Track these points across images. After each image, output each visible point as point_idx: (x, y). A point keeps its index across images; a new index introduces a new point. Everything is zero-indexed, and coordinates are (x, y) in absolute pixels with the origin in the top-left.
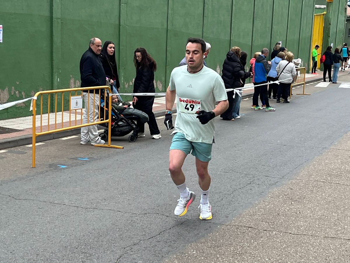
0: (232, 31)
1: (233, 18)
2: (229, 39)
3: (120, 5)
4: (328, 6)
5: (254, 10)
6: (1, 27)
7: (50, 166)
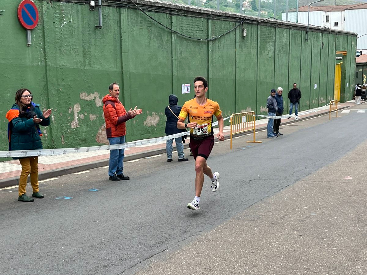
0: (289, 79)
1: (289, 71)
2: (288, 84)
3: (236, 68)
4: (343, 58)
5: (301, 65)
6: (189, 85)
7: (238, 148)
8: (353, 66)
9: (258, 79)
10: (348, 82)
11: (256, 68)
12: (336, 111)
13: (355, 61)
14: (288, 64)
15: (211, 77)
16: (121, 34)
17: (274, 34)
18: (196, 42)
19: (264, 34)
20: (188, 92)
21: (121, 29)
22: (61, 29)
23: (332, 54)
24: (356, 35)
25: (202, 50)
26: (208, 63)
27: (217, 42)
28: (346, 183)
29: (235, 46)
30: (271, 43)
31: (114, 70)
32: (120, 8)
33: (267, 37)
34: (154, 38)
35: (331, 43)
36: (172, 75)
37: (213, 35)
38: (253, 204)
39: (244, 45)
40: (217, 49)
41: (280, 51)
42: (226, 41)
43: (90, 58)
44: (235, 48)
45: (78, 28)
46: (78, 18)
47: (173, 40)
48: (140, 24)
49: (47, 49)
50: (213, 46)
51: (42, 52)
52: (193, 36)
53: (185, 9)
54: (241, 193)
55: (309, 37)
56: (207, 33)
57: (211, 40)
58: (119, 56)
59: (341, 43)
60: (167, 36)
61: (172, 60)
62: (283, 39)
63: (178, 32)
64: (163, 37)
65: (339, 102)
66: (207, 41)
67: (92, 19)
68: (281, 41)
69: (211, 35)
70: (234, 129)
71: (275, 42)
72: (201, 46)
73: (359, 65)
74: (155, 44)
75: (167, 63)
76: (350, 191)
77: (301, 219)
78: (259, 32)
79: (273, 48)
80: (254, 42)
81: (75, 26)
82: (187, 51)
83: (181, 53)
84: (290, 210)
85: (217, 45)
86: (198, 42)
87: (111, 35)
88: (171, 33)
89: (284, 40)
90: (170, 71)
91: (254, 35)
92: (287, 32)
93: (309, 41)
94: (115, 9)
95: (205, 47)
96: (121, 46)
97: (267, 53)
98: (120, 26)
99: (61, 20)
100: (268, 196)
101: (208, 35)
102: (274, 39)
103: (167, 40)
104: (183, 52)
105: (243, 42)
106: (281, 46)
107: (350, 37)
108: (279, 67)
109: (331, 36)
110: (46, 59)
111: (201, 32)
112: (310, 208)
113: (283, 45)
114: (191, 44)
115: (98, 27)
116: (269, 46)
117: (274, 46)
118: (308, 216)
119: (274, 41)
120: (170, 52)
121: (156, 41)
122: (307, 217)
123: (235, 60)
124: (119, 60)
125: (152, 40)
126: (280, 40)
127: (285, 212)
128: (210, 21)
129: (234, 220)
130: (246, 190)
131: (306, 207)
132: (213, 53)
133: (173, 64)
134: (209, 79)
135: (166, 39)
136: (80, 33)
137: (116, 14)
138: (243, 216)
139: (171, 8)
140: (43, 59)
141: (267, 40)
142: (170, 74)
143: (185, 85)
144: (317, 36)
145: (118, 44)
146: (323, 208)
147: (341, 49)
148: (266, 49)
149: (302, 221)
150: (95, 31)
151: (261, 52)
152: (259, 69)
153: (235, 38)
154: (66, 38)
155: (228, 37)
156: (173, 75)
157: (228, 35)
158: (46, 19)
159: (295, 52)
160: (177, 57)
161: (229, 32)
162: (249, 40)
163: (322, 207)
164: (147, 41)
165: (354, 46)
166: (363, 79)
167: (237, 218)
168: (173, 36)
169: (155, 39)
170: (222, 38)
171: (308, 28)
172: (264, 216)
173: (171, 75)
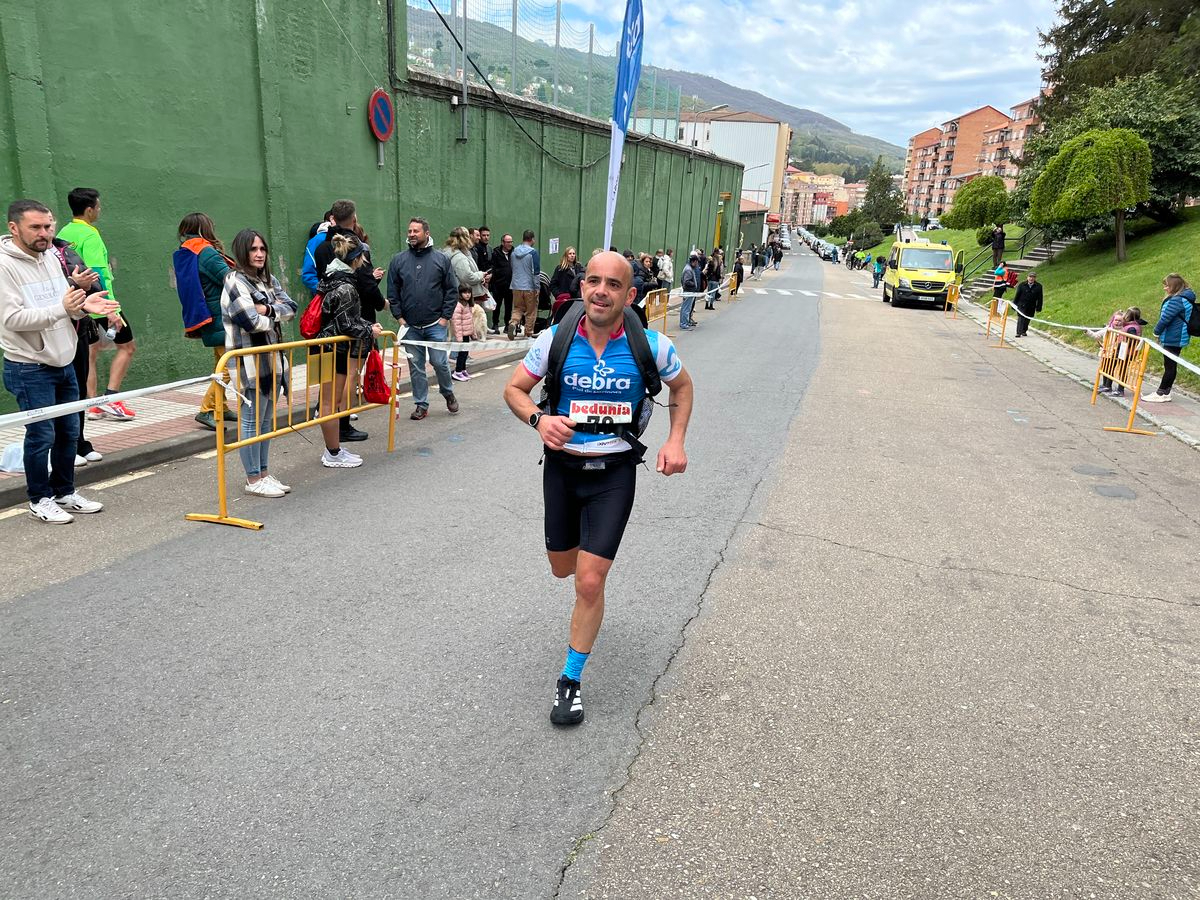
4: (725, 204)
6: (558, 240)
9: (633, 234)
10: (729, 243)
11: (632, 216)
13: (739, 208)
14: (666, 212)
15: (583, 229)
16: (485, 153)
17: (654, 162)
18: (568, 169)
19: (643, 160)
21: (485, 144)
22: (417, 141)
23: (715, 195)
24: (743, 167)
25: (575, 185)
26: (580, 204)
27: (591, 171)
30: (650, 176)
31: (475, 211)
32: (485, 110)
33: (647, 165)
34: (521, 162)
35: (715, 179)
37: (587, 160)
40: (591, 183)
41: (658, 189)
42: (601, 170)
43: (448, 191)
45: (436, 140)
46: (437, 123)
47: (543, 165)
48: (506, 138)
49: (400, 175)
50: (586, 179)
51: (394, 179)
52: (565, 160)
53: (559, 115)
55: (692, 168)
56: (581, 155)
57: (585, 168)
58: (481, 190)
59: (726, 180)
60: (537, 158)
61: (541, 197)
62: (663, 169)
63: (549, 152)
64: (533, 160)
66: (580, 169)
67: (453, 126)
68: (661, 173)
69: (585, 160)
71: (654, 175)
72: (573, 176)
74: (523, 171)
75: (535, 202)
78: (638, 157)
79: (651, 184)
80: (632, 174)
81: (433, 137)
82: (558, 184)
83: (551, 186)
85: (591, 175)
87: (473, 152)
88: (543, 153)
90: (538, 217)
91: (632, 161)
92: (668, 158)
93: (692, 174)
94: (479, 111)
95: (577, 177)
96: (485, 173)
97: (646, 192)
98: (484, 140)
99: (418, 128)
101: (582, 161)
102: (654, 169)
103: (537, 166)
106: (660, 182)
107: (736, 170)
108: (656, 216)
109: (716, 168)
110: (398, 191)
111: (574, 154)
113: (663, 181)
114: (563, 173)
115: (461, 140)
116: (648, 181)
117: (652, 181)
120: (539, 185)
121: (524, 166)
124: (481, 196)
125: (519, 165)
126: (660, 171)
128: (585, 135)
132: (586, 188)
133: (542, 206)
134: (581, 233)
135: (535, 164)
136: (439, 150)
137: (481, 120)
139: (543, 113)
140: (395, 191)
141: (646, 171)
142: (538, 221)
143: (554, 239)
144: (701, 167)
145: (482, 170)
147: (725, 188)
148: (644, 184)
150: (455, 147)
151: (638, 190)
152: (635, 216)
154: (421, 157)
156: (541, 221)
157: (605, 159)
158: (400, 126)
160: (546, 193)
161: (606, 155)
164: (514, 166)
165: (738, 185)
168: (543, 158)
169: (523, 164)
171: (693, 153)
173: (539, 219)
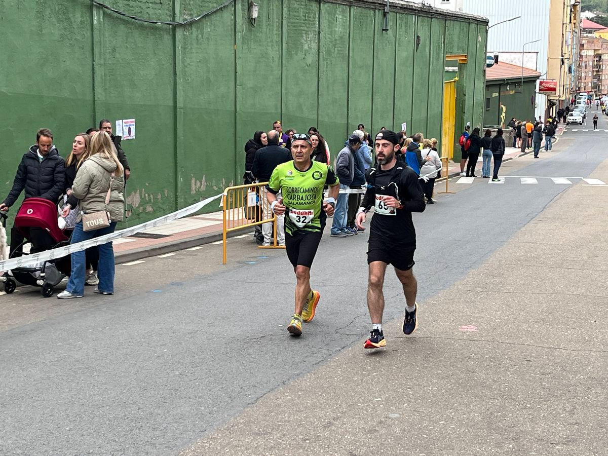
0: (349, 112)
1: (350, 95)
2: (346, 122)
3: (236, 87)
4: (460, 69)
5: (373, 82)
6: (133, 122)
7: (239, 262)
8: (480, 86)
9: (283, 112)
10: (471, 119)
11: (280, 87)
12: (446, 181)
13: (484, 75)
14: (346, 81)
15: (182, 105)
17: (317, 16)
18: (146, 27)
19: (296, 14)
20: (129, 138)
23: (438, 59)
24: (486, 23)
25: (160, 47)
26: (175, 74)
27: (194, 29)
28: (465, 340)
29: (233, 37)
30: (310, 36)
33: (302, 21)
34: (50, 17)
35: (435, 37)
36: (94, 98)
37: (185, 14)
38: (265, 394)
39: (253, 37)
40: (195, 45)
41: (329, 53)
42: (213, 28)
44: (233, 42)
47: (95, 22)
50: (184, 39)
52: (140, 15)
54: (240, 368)
55: (390, 23)
56: (171, 8)
57: (181, 25)
59: (456, 39)
60: (82, 12)
61: (93, 65)
62: (336, 27)
63: (106, 4)
64: (71, 15)
65: (452, 162)
66: (171, 26)
68: (331, 32)
69: (181, 14)
70: (231, 219)
71: (319, 33)
72: (157, 36)
73: (491, 85)
75: (81, 72)
76: (473, 359)
77: (367, 427)
78: (285, 10)
79: (314, 45)
80: (275, 32)
82: (127, 47)
83: (114, 50)
84: (344, 405)
85: (194, 35)
86: (151, 28)
88: (91, 6)
89: (339, 29)
90: (89, 91)
91: (275, 16)
92: (343, 11)
93: (390, 32)
97: (304, 56)
100: (298, 375)
101: (174, 13)
102: (317, 26)
103: (82, 22)
104: (117, 49)
105: (251, 30)
106: (331, 42)
107: (473, 26)
108: (328, 87)
109: (436, 24)
111: (158, 6)
112: (387, 399)
113: (336, 40)
114: (136, 33)
116: (306, 41)
117: (316, 41)
118: (383, 419)
119: (317, 30)
120: (88, 47)
121: (56, 23)
122: (381, 422)
123: (234, 68)
125: (47, 21)
126: (329, 28)
127: (333, 411)
129: (220, 435)
130: (252, 360)
131: (380, 399)
132: (184, 53)
133: (95, 75)
134: (178, 110)
135: (79, 20)
138: (241, 424)
141: (302, 28)
142: (89, 97)
143: (124, 121)
144: (406, 23)
146: (416, 399)
147: (455, 50)
148: (300, 47)
149: (370, 432)
151: (289, 53)
152: (286, 89)
153: (233, 22)
155: (218, 18)
156: (96, 99)
157: (219, 14)
159: (360, 54)
160: (105, 59)
161: (221, 8)
162: (264, 27)
163: (414, 397)
164: (34, 23)
165: (480, 45)
166: (500, 114)
167: (228, 429)
168: (95, 12)
169: (54, 20)
170: (204, 20)
171: (388, 4)
172: (289, 421)
173: (91, 98)
